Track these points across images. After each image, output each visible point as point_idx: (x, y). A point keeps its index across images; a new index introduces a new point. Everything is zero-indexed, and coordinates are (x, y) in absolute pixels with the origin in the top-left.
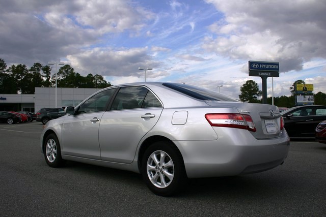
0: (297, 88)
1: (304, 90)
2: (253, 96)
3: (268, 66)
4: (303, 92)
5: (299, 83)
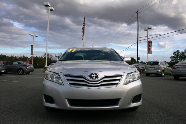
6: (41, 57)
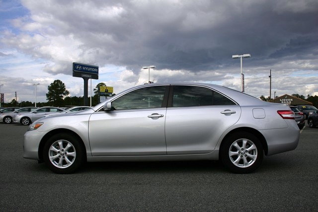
0: (101, 90)
1: (106, 92)
2: (60, 95)
3: (90, 69)
4: (106, 94)
5: (101, 85)
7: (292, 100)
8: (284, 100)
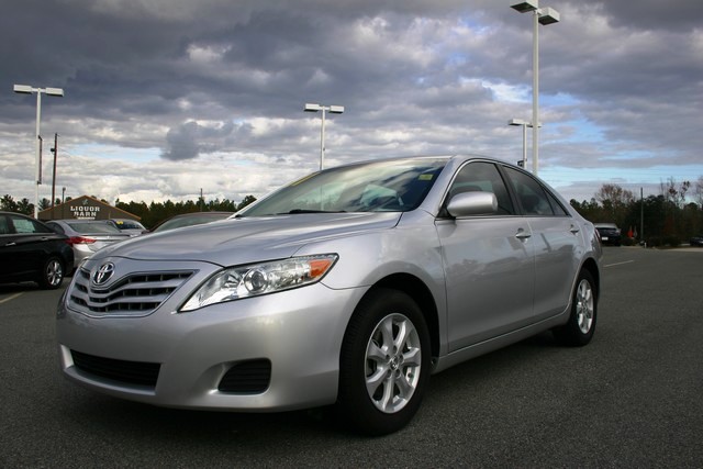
6: (589, 201)
7: (97, 209)
8: (81, 208)
